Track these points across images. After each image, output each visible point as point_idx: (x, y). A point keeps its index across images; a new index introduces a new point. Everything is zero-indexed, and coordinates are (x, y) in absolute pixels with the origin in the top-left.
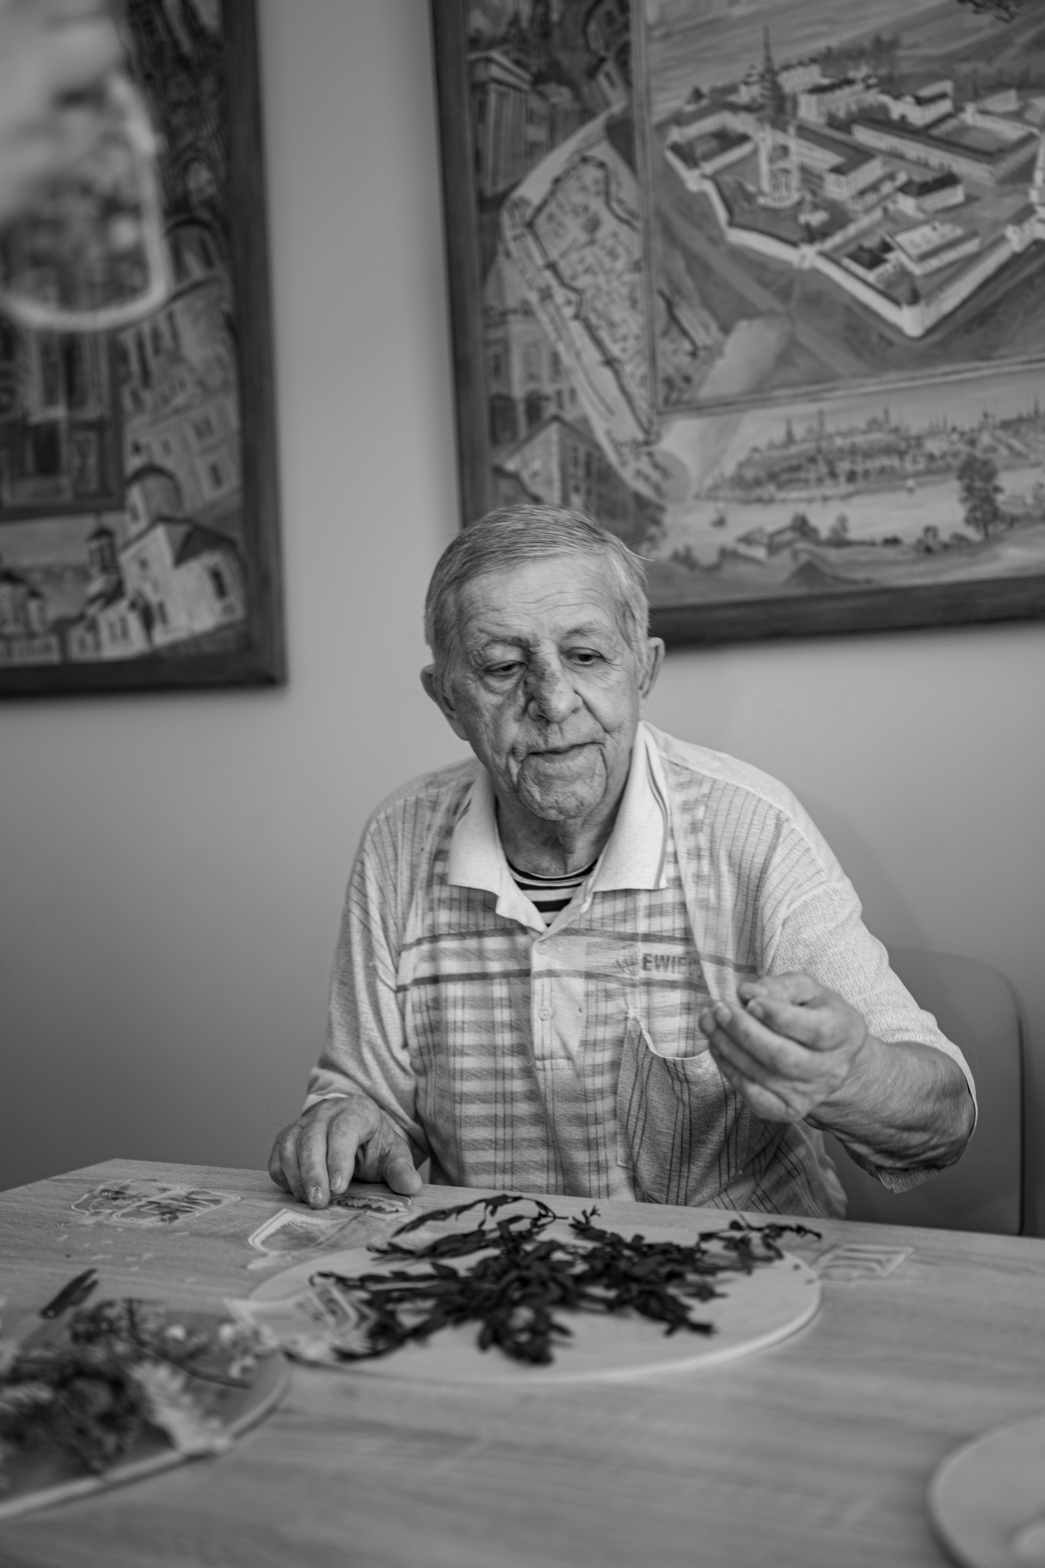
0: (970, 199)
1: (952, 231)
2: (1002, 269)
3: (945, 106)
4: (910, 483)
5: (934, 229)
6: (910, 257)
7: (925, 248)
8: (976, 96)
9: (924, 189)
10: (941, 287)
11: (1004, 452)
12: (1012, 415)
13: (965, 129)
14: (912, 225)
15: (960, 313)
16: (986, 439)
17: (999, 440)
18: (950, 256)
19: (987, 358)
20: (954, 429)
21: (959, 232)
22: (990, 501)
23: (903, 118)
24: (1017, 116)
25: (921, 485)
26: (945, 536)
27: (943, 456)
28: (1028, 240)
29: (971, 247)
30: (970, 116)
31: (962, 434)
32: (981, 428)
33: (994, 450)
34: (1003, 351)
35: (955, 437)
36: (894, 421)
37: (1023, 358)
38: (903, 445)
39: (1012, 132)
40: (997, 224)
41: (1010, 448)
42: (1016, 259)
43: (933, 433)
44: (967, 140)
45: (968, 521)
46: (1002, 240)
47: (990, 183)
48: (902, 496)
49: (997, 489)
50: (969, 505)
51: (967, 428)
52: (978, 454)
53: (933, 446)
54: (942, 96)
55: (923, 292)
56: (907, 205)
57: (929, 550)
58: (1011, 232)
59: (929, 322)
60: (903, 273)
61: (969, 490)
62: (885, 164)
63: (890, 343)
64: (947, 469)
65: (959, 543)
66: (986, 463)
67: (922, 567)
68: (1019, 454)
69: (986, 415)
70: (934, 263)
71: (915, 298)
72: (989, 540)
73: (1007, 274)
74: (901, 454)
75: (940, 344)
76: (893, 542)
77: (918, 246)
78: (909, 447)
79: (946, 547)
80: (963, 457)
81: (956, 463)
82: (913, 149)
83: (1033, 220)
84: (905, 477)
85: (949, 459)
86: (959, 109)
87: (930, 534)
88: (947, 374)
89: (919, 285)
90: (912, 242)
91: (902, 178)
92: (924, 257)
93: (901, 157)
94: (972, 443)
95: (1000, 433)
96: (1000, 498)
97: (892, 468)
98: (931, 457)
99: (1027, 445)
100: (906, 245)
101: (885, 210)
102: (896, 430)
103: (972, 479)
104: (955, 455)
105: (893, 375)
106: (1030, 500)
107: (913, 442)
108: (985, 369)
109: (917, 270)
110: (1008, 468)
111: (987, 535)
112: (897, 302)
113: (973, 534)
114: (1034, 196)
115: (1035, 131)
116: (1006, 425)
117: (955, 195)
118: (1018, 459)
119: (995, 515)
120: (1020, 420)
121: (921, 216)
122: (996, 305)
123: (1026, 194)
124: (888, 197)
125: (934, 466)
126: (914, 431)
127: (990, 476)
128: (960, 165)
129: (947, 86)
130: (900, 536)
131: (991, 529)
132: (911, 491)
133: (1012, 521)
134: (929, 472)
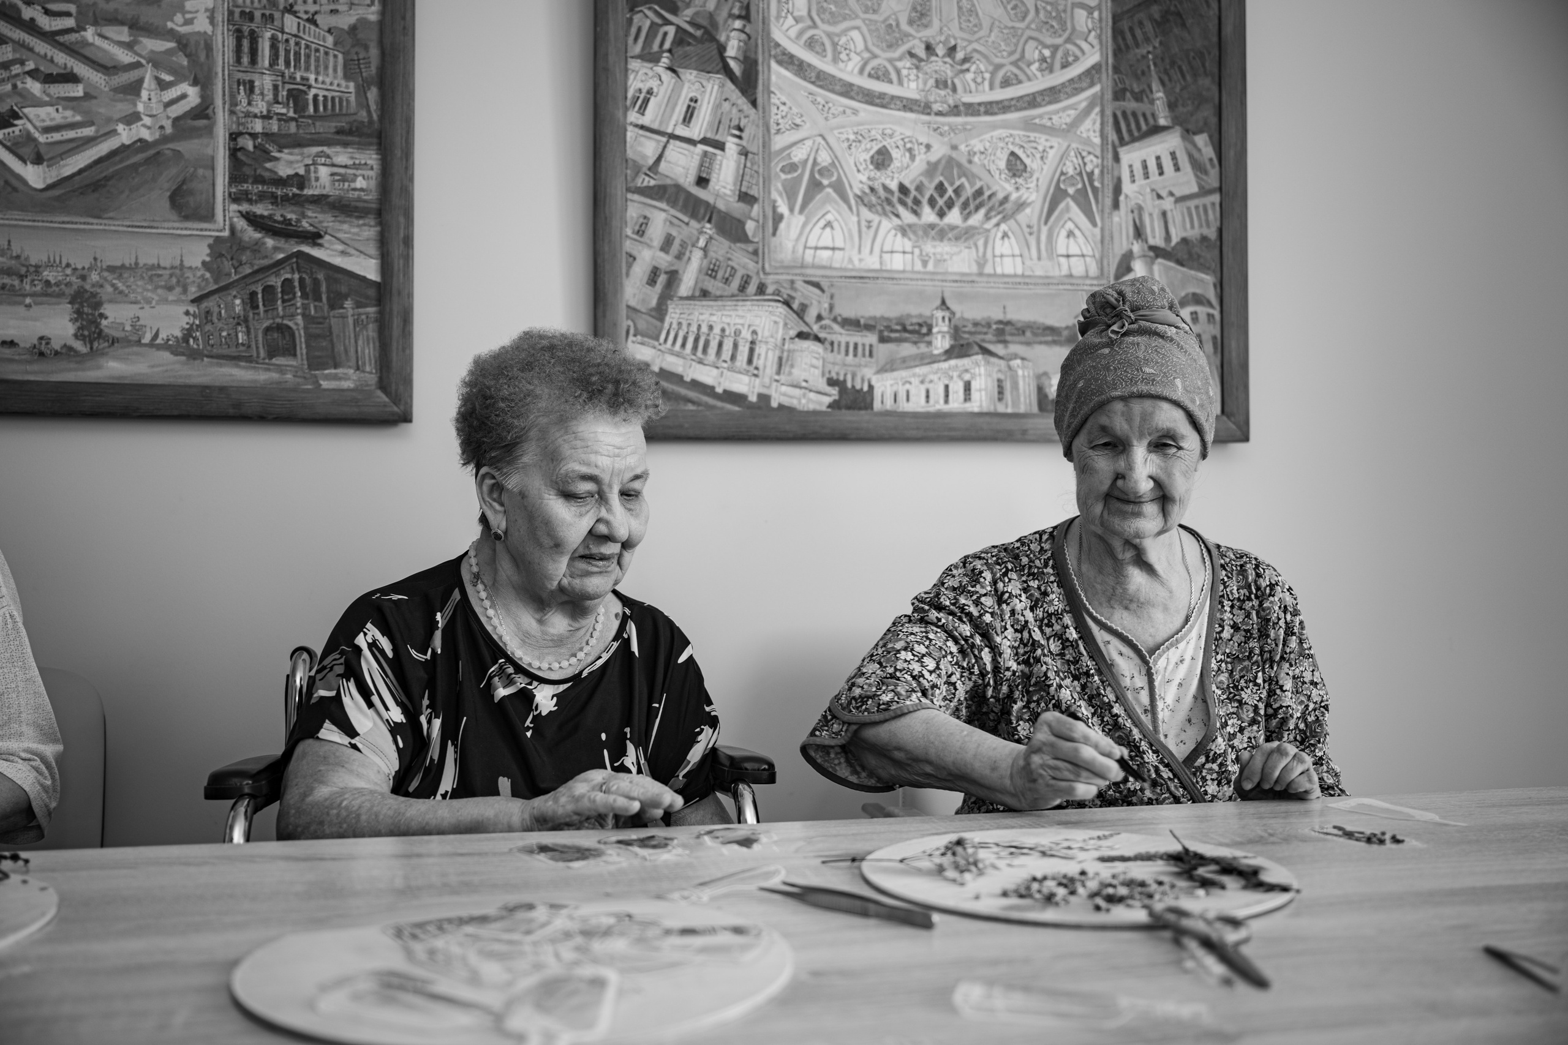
0: (87, 96)
1: (70, 116)
2: (113, 154)
3: (70, 23)
4: (28, 300)
5: (57, 110)
6: (35, 127)
7: (48, 123)
8: (95, 23)
9: (49, 79)
10: (63, 155)
11: (109, 289)
12: (119, 264)
13: (85, 43)
14: (38, 103)
15: (77, 178)
16: (94, 277)
17: (106, 279)
18: (71, 134)
19: (99, 217)
20: (68, 265)
21: (78, 118)
22: (98, 325)
23: (32, 20)
24: (129, 46)
25: (36, 304)
26: (56, 345)
27: (57, 284)
28: (135, 139)
29: (89, 131)
30: (89, 34)
31: (75, 269)
32: (90, 269)
33: (101, 286)
34: (111, 214)
35: (69, 271)
36: (16, 250)
37: (128, 223)
38: (23, 270)
39: (125, 57)
40: (109, 120)
41: (113, 285)
42: (124, 148)
43: (50, 265)
44: (87, 52)
45: (76, 336)
46: (114, 132)
47: (107, 89)
48: (21, 309)
49: (102, 316)
50: (78, 324)
51: (79, 266)
52: (88, 287)
53: (49, 275)
54: (68, 14)
55: (46, 157)
56: (35, 87)
57: (41, 354)
58: (120, 128)
59: (49, 181)
60: (29, 138)
61: (79, 313)
62: (14, 51)
63: (15, 190)
64: (61, 295)
65: (67, 353)
66: (94, 295)
67: (35, 367)
68: (121, 292)
69: (95, 259)
70: (56, 136)
71: (38, 160)
72: (93, 353)
73: (117, 158)
74: (22, 278)
75: (58, 198)
76: (12, 344)
77: (43, 121)
78: (28, 271)
79: (57, 353)
80: (75, 287)
81: (69, 291)
82: (41, 47)
83: (139, 124)
84: (25, 296)
85: (63, 287)
86: (80, 28)
87: (44, 342)
88: (63, 223)
89: (43, 150)
90: (38, 116)
91: (30, 65)
92: (47, 130)
93: (31, 50)
94: (83, 278)
95: (106, 274)
96: (104, 322)
97: (13, 286)
98: (48, 283)
99: (128, 287)
100: (31, 116)
101: (15, 86)
102: (18, 257)
103: (81, 304)
104: (69, 284)
105: (16, 214)
106: (128, 328)
107: (32, 269)
108: (96, 225)
109: (42, 139)
110: (110, 301)
111: (91, 348)
112: (24, 161)
113: (79, 346)
114: (140, 108)
115: (143, 62)
116: (111, 269)
117: (78, 91)
118: (120, 296)
119: (100, 335)
120: (123, 266)
121: (47, 99)
122: (107, 179)
123: (135, 105)
124: (17, 75)
125: (50, 290)
126: (33, 261)
127: (99, 304)
128: (81, 69)
129: (72, 8)
130: (16, 341)
131: (96, 345)
132: (29, 306)
133: (114, 341)
134: (45, 294)
